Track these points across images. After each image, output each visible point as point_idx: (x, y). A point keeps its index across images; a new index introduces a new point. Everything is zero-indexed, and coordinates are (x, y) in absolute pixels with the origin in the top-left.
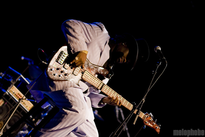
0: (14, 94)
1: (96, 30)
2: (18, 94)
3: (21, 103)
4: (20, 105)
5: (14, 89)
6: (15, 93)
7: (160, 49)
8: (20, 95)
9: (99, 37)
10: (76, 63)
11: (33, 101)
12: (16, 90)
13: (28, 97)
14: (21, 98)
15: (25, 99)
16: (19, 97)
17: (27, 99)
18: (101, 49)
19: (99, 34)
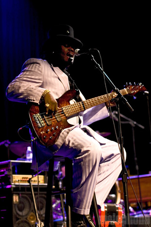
0: (20, 182)
1: (35, 69)
2: (23, 178)
3: (33, 183)
4: (33, 185)
5: (16, 178)
6: (20, 180)
7: (79, 50)
8: (25, 178)
9: (43, 71)
10: (51, 109)
11: (40, 172)
12: (18, 177)
13: (33, 173)
14: (28, 179)
15: (33, 177)
16: (26, 179)
17: (34, 176)
18: (56, 77)
19: (40, 69)
